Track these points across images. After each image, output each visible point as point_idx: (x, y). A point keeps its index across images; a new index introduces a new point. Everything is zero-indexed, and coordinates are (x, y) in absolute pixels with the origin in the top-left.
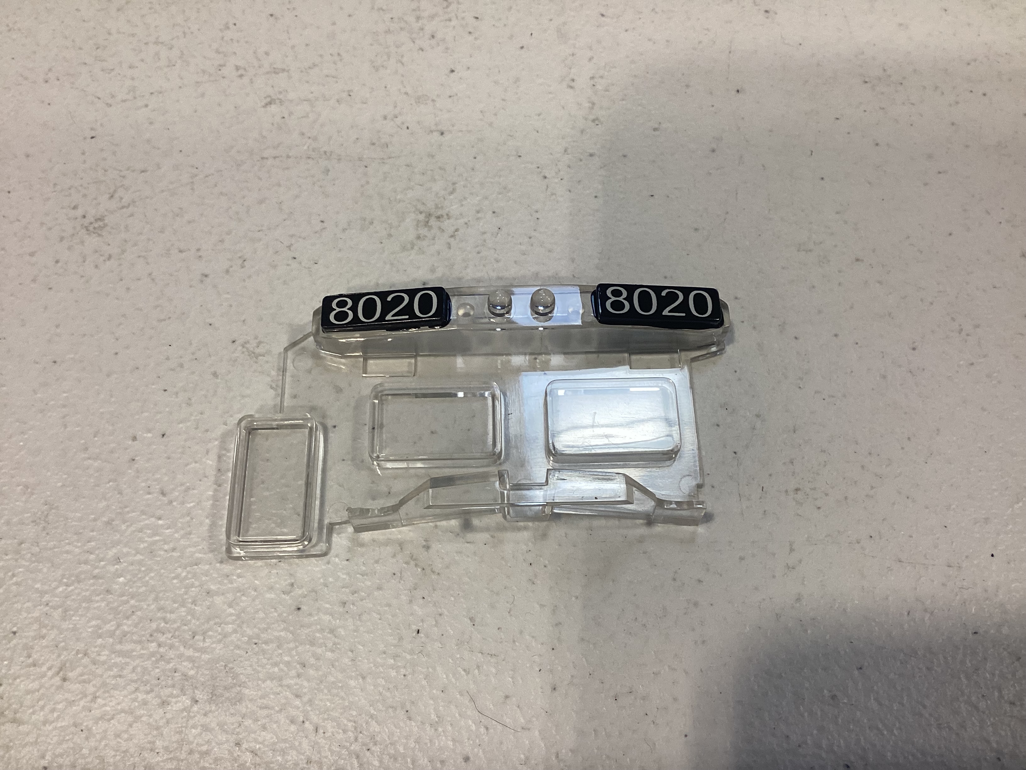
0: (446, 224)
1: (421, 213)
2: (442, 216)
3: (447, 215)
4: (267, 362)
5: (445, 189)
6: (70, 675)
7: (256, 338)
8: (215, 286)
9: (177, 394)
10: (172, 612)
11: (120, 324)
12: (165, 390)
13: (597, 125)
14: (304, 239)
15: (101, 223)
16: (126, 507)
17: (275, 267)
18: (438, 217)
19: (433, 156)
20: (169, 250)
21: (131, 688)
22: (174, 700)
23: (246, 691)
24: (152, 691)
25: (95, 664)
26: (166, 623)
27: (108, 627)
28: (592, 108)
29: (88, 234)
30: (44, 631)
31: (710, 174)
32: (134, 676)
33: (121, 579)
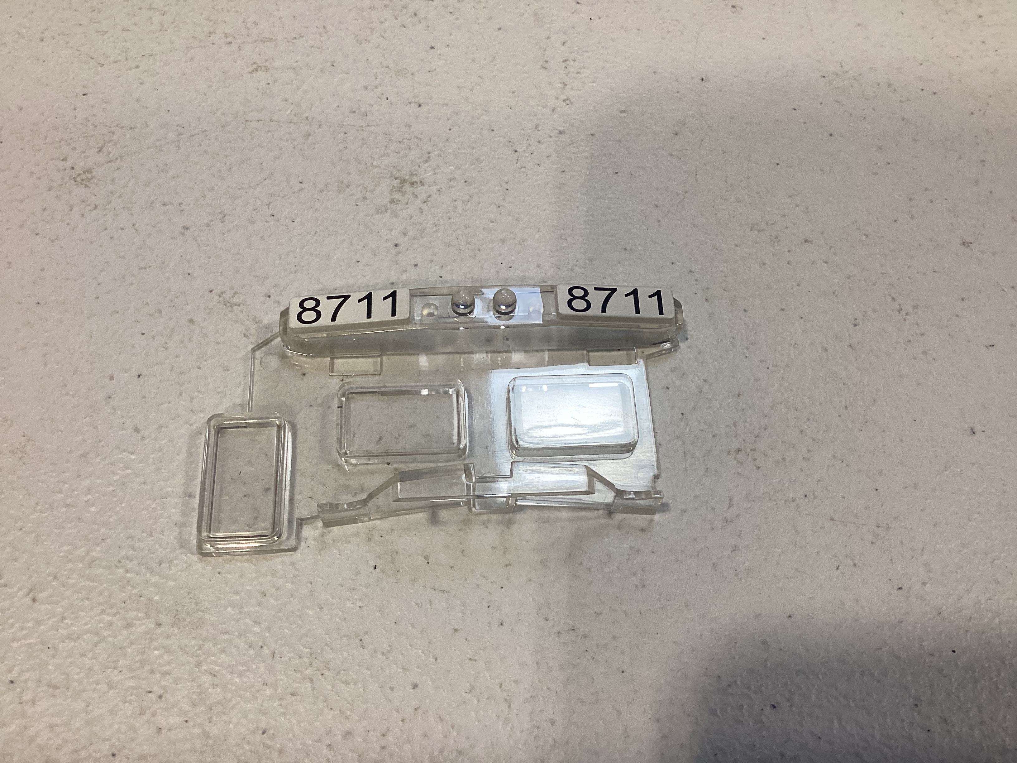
0: (419, 189)
1: (396, 179)
2: (416, 182)
3: (421, 182)
4: (242, 312)
5: (420, 158)
6: (40, 596)
7: (232, 288)
8: (195, 239)
9: (154, 337)
10: (140, 541)
11: (102, 270)
12: (143, 334)
13: (568, 104)
14: (283, 197)
15: (89, 175)
16: (100, 441)
17: (253, 223)
18: (412, 184)
19: (410, 126)
20: (153, 202)
21: (98, 610)
22: (139, 622)
23: (208, 617)
24: (118, 613)
25: (64, 586)
26: (134, 551)
27: (78, 552)
28: (564, 89)
29: (76, 185)
30: (17, 554)
31: (672, 155)
32: (101, 600)
33: (93, 509)
